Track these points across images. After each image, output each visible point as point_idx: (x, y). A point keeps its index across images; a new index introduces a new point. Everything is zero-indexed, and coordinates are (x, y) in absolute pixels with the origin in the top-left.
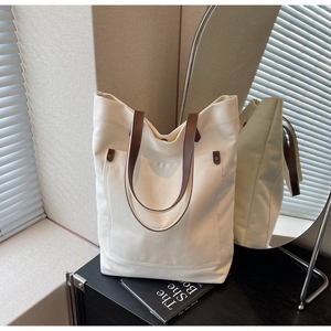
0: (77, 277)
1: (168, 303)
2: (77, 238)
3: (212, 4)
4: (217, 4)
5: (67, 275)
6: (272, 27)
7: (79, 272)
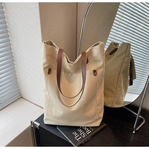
0: (36, 123)
1: (78, 138)
2: (34, 105)
3: (90, 2)
4: (93, 2)
5: (31, 122)
6: (117, 10)
7: (36, 121)
